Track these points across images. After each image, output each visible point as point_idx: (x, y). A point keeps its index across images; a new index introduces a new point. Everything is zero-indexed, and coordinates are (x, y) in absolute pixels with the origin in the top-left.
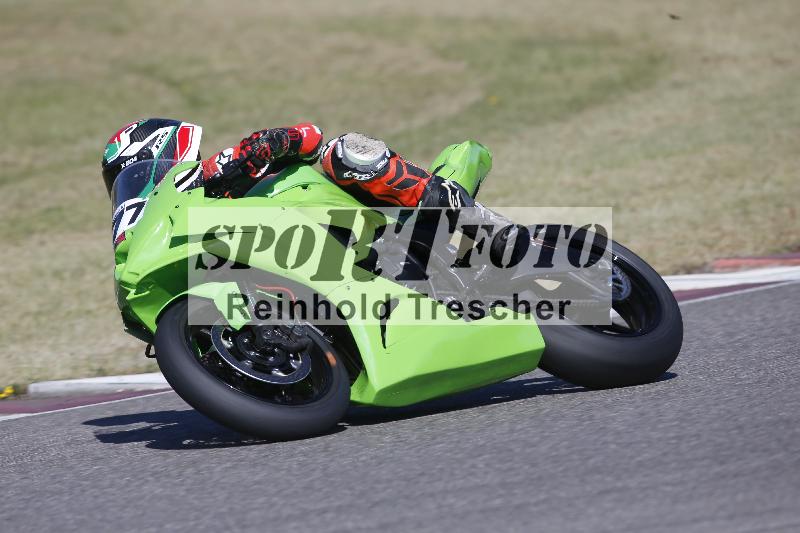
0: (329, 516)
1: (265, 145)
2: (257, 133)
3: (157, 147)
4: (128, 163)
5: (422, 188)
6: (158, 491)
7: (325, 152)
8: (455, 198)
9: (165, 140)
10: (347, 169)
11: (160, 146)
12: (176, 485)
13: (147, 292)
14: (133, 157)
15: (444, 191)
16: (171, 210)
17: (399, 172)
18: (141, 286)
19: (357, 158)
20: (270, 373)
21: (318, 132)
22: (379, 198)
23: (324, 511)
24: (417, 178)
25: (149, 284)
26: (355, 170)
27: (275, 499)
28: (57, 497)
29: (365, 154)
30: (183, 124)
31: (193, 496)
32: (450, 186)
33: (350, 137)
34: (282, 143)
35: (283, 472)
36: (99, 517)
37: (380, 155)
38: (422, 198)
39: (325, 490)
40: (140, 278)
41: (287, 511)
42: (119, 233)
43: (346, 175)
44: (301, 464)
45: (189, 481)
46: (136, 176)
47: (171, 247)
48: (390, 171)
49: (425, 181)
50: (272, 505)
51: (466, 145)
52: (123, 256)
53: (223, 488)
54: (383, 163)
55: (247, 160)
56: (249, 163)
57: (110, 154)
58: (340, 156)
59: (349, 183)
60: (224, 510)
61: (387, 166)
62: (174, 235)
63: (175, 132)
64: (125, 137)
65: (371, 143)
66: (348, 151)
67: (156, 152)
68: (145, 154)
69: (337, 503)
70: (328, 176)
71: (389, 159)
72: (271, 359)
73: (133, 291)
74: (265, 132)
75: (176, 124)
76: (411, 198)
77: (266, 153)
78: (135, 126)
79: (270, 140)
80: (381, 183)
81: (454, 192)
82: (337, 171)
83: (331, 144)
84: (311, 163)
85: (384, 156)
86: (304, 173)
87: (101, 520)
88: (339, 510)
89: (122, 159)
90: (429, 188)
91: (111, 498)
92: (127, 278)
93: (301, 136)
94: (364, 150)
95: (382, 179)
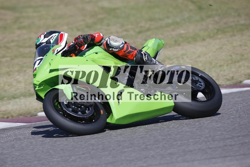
0: (240, 138)
1: (82, 40)
2: (79, 36)
3: (52, 40)
4: (43, 44)
5: (135, 54)
6: (187, 129)
7: (104, 42)
8: (145, 57)
9: (55, 38)
10: (111, 47)
11: (53, 39)
12: (193, 128)
13: (42, 87)
14: (44, 43)
15: (142, 54)
16: (50, 61)
17: (127, 48)
18: (40, 85)
19: (114, 44)
20: (77, 113)
21: (102, 35)
22: (122, 57)
23: (239, 136)
24: (133, 50)
25: (43, 85)
26: (113, 48)
27: (224, 132)
28: (156, 131)
29: (116, 42)
30: (62, 33)
31: (198, 131)
32: (144, 53)
33: (112, 37)
34: (88, 39)
35: (226, 124)
36: (169, 137)
37: (121, 43)
38: (135, 57)
39: (239, 130)
40: (40, 82)
41: (227, 136)
42: (35, 68)
43: (111, 49)
44: (232, 121)
45: (197, 126)
46: (45, 49)
47: (49, 73)
48: (125, 48)
49: (136, 51)
50: (223, 134)
51: (154, 39)
52: (35, 76)
53: (207, 129)
54: (122, 45)
55: (76, 44)
56: (76, 46)
57: (37, 42)
58: (108, 43)
59: (111, 52)
60: (207, 136)
61: (123, 46)
62: (50, 69)
63: (58, 35)
64: (43, 36)
65: (119, 39)
66: (111, 42)
67: (52, 41)
68: (48, 42)
69: (243, 134)
70: (105, 50)
71: (124, 44)
72: (79, 109)
73: (38, 87)
74: (82, 36)
75: (59, 32)
76: (132, 57)
77: (82, 43)
78: (46, 33)
79: (84, 38)
80: (122, 52)
81: (145, 55)
82: (108, 48)
83: (106, 39)
84: (99, 46)
85: (123, 43)
86: (96, 49)
87: (170, 138)
88: (243, 136)
89: (41, 44)
90: (137, 53)
91: (173, 131)
92: (35, 82)
93: (95, 37)
94: (116, 41)
95: (122, 50)
